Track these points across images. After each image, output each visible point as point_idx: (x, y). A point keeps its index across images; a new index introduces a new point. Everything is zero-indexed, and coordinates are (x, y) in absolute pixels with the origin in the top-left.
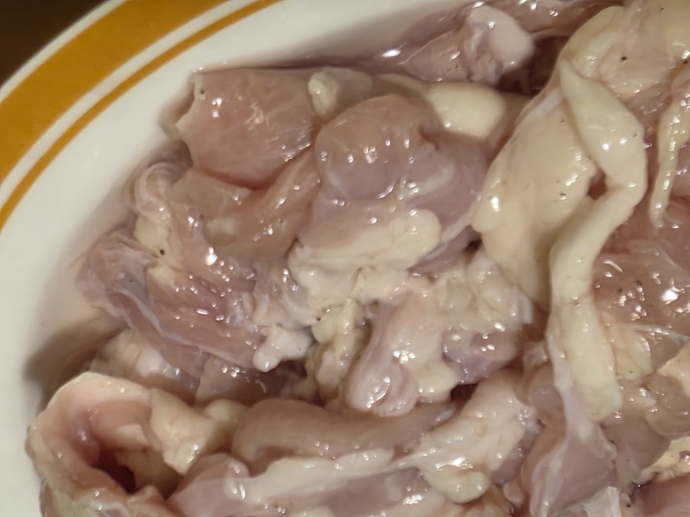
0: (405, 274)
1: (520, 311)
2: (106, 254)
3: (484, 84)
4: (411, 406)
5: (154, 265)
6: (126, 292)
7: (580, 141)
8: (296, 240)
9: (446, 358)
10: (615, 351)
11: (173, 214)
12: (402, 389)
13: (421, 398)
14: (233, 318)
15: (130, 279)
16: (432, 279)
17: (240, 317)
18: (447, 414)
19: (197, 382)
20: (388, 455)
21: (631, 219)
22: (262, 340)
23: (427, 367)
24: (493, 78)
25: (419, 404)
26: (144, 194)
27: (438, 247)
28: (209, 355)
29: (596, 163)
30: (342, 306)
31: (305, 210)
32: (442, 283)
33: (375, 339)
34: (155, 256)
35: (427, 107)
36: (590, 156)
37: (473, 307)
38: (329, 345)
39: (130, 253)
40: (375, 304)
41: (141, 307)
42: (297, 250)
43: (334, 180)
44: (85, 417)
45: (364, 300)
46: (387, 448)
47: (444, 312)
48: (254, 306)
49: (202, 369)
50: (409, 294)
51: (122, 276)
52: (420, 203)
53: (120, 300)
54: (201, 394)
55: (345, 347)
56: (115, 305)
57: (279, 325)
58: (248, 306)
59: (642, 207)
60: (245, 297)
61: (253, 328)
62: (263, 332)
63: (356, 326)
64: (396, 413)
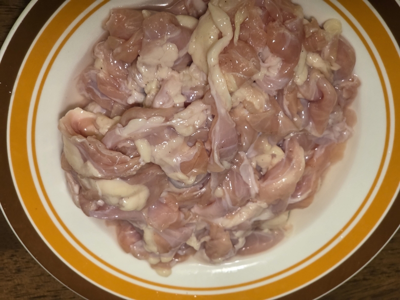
0: (171, 70)
1: (203, 78)
2: (85, 74)
3: (193, 16)
4: (171, 106)
5: (99, 73)
6: (91, 87)
7: (214, 23)
8: (139, 56)
9: (182, 94)
10: (226, 81)
11: (104, 55)
12: (168, 101)
13: (175, 104)
14: (122, 88)
15: (92, 81)
16: (179, 73)
17: (124, 89)
18: (182, 109)
19: (111, 112)
20: (164, 119)
21: (229, 45)
22: (130, 95)
23: (176, 95)
24: (195, 15)
25: (174, 107)
26: (97, 50)
27: (178, 59)
28: (115, 102)
29: (219, 30)
30: (153, 81)
31: (140, 44)
32: (182, 73)
33: (162, 88)
34: (99, 70)
35: (176, 19)
36: (217, 27)
37: (191, 79)
38: (149, 93)
39: (92, 71)
40: (163, 80)
41: (95, 91)
42: (139, 58)
43: (147, 33)
44: (77, 123)
45: (159, 79)
46: (163, 117)
47: (182, 81)
48: (128, 83)
49: (112, 107)
50: (172, 76)
51: (90, 81)
52: (171, 41)
53: (89, 90)
54: (112, 116)
55: (153, 92)
56: (88, 93)
57: (135, 90)
58: (126, 84)
59: (232, 40)
60: (126, 82)
61: (127, 92)
62: (130, 93)
63: (157, 87)
64: (166, 107)
